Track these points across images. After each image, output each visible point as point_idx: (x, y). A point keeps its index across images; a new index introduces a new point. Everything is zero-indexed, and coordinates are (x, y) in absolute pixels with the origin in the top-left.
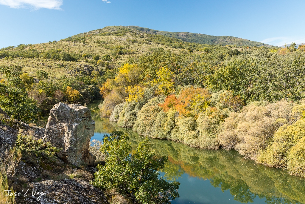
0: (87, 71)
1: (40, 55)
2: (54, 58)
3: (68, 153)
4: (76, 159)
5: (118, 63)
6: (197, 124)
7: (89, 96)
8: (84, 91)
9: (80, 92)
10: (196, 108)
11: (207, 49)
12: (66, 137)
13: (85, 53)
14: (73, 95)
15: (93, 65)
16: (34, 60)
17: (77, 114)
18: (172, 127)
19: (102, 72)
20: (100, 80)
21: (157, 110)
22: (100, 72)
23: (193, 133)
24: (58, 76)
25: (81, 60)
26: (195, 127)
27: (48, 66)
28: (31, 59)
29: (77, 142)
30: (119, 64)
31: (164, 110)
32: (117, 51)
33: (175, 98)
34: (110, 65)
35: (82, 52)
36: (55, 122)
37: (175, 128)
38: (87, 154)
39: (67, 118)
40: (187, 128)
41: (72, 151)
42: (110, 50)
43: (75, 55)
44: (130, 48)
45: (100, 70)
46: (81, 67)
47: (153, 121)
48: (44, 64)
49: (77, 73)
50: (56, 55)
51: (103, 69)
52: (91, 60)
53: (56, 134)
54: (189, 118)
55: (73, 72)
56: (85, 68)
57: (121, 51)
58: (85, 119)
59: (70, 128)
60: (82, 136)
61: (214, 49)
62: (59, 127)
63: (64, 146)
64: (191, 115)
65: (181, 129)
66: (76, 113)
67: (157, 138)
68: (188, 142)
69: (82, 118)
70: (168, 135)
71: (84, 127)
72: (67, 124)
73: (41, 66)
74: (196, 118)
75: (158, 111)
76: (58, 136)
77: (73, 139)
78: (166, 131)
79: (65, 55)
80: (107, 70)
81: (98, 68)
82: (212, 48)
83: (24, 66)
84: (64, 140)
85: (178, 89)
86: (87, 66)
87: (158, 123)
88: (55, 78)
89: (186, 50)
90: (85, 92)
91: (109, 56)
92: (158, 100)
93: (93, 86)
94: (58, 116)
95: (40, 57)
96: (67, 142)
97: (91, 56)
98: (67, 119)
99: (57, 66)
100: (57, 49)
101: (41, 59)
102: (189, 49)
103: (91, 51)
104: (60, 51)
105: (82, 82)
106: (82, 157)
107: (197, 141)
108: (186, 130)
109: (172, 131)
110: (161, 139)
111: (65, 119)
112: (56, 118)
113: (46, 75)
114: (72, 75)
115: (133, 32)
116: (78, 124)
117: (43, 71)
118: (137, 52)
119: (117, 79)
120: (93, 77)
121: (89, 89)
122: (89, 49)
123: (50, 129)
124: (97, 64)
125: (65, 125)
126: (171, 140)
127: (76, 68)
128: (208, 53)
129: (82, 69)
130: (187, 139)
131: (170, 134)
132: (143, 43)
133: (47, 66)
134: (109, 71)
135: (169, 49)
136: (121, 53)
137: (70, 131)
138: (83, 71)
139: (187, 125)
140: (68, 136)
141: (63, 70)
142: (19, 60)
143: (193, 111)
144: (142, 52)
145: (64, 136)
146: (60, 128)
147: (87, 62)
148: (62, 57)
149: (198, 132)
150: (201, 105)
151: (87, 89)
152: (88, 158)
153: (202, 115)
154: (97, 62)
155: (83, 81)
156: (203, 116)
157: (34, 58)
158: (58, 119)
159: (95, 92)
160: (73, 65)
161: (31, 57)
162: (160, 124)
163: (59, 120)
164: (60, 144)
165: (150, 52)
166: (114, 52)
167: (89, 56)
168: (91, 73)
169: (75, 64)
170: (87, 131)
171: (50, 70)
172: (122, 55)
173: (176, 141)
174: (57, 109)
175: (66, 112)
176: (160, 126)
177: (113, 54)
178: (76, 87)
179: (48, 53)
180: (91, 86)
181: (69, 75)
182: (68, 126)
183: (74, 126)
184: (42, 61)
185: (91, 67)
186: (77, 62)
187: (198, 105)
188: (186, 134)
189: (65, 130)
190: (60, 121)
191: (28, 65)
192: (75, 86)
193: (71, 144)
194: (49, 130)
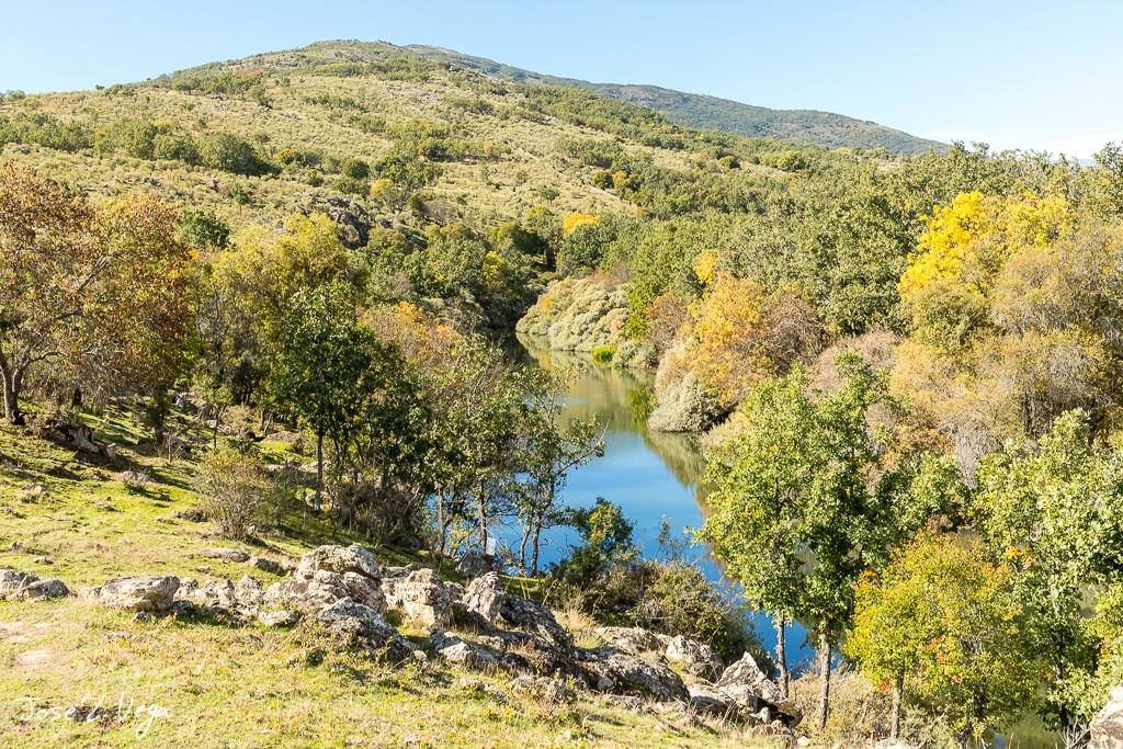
0: (347, 227)
11: (796, 158)
13: (278, 145)
16: (94, 159)
19: (408, 236)
25: (285, 175)
27: (179, 195)
28: (75, 157)
30: (463, 203)
35: (265, 138)
48: (154, 183)
73: (146, 190)
80: (422, 227)
115: (457, 70)
117: (207, 217)
127: (298, 210)
128: (811, 174)
132: (518, 116)
133: (172, 192)
134: (437, 232)
154: (367, 186)
160: (277, 197)
161: (66, 148)
165: (566, 158)
167: (308, 160)
168: (363, 238)
169: (286, 190)
172: (446, 163)
185: (360, 207)
191: (82, 182)
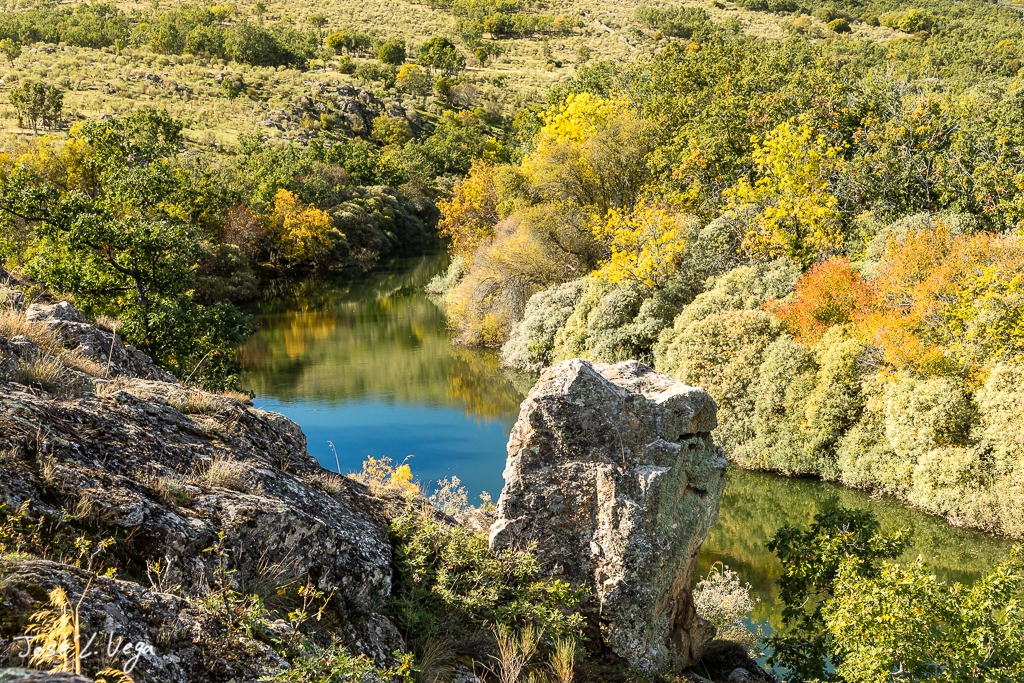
0: (352, 116)
1: (135, 33)
2: (198, 49)
3: (613, 610)
4: (648, 641)
5: (495, 81)
6: (981, 415)
7: (372, 235)
8: (348, 214)
9: (331, 214)
10: (972, 332)
11: (920, 17)
12: (602, 533)
13: (336, 28)
14: (303, 230)
15: (376, 87)
16: (112, 56)
17: (659, 419)
18: (845, 420)
19: (423, 123)
20: (416, 162)
21: (761, 333)
22: (410, 122)
23: (965, 456)
24: (228, 137)
25: (320, 62)
26: (967, 428)
27: (178, 90)
28: (96, 54)
29: (655, 559)
30: (500, 85)
31: (795, 335)
32: (487, 22)
33: (853, 276)
34: (457, 90)
35: (322, 21)
36: (551, 456)
37: (860, 426)
38: (687, 612)
39: (613, 438)
40: (925, 432)
41: (632, 603)
42: (452, 18)
43: (291, 35)
44: (546, 8)
45: (410, 112)
46: (326, 94)
47: (744, 387)
48: (157, 79)
49: (307, 123)
50: (209, 35)
51: (423, 109)
52: (364, 60)
53: (553, 515)
54: (938, 385)
55: (289, 119)
56: (344, 100)
57: (503, 23)
58: (692, 446)
59: (626, 486)
60: (675, 526)
61: (956, 16)
62: (573, 479)
63: (592, 572)
64: (944, 368)
65: (895, 433)
66: (655, 415)
67: (765, 471)
68: (939, 498)
69: (678, 440)
70: (821, 460)
71: (684, 481)
72: (610, 467)
73: (146, 87)
74: (972, 386)
75: (765, 337)
76: (565, 526)
77: (641, 541)
78: (815, 439)
79: (249, 39)
80: (441, 113)
81: (400, 101)
82: (945, 13)
83: (67, 85)
84: (593, 545)
85: (863, 233)
86: (352, 92)
87: (768, 397)
88: (213, 145)
89: (816, 22)
90: (353, 218)
91: (453, 48)
92: (757, 282)
93: (384, 187)
94: (568, 428)
95: (137, 45)
96: (609, 555)
97: (367, 44)
98: (609, 441)
99: (218, 90)
100: (209, 8)
101: (143, 54)
102: (831, 17)
103: (365, 21)
104: (222, 18)
105: (338, 171)
106: (668, 631)
107: (986, 498)
108: (921, 438)
109: (841, 440)
110: (785, 476)
111: (602, 442)
112: (558, 434)
113: (175, 133)
114: (287, 133)
116: (664, 470)
117: (159, 114)
118: (581, 25)
119: (534, 164)
120: (380, 144)
121: (371, 201)
122: (358, 9)
123: (527, 487)
124: (398, 84)
125: (599, 474)
126: (837, 483)
127: (304, 100)
128: (927, 36)
129: (330, 105)
130: (928, 488)
131: (832, 454)
133: (172, 88)
134: (451, 118)
135: (735, 13)
136: (503, 31)
137: (628, 503)
138: (332, 117)
139: (930, 416)
140: (616, 527)
141: (243, 109)
142: (44, 56)
143: (957, 346)
144: (604, 27)
145: (595, 527)
146: (578, 487)
147: (349, 69)
148: (235, 48)
149: (988, 451)
150: (1002, 318)
151: (361, 204)
152: (687, 631)
153: (1006, 369)
154: (395, 72)
155: (342, 165)
156: (1011, 374)
157: (111, 48)
158: (565, 439)
159: (398, 216)
160: (287, 87)
161: (95, 44)
162: (777, 399)
163: (570, 445)
164: (570, 562)
165: (643, 30)
166: (470, 25)
167: (358, 44)
168: (369, 127)
169: (298, 80)
170: (696, 504)
171: (188, 107)
172: (511, 41)
173: (869, 490)
174: (566, 391)
175: (606, 409)
176: (780, 411)
177: (466, 37)
178: (312, 194)
179: (172, 28)
180: (378, 189)
181: (274, 131)
182: (617, 480)
183: (647, 477)
184: (149, 64)
185: (371, 95)
186: (305, 69)
187: (983, 320)
188: (927, 459)
189: (600, 495)
190: (575, 451)
191: (88, 81)
192: (308, 188)
193: (628, 567)
194: (521, 495)
